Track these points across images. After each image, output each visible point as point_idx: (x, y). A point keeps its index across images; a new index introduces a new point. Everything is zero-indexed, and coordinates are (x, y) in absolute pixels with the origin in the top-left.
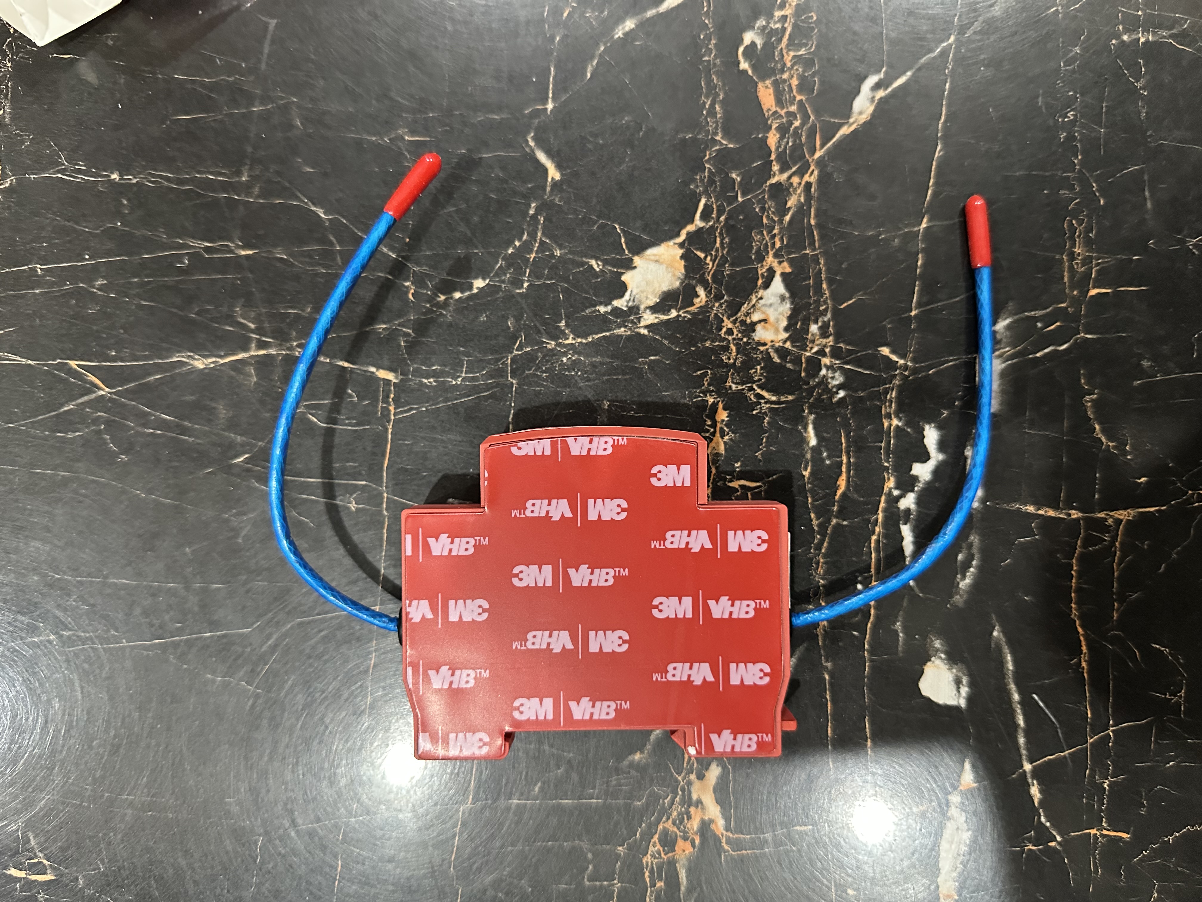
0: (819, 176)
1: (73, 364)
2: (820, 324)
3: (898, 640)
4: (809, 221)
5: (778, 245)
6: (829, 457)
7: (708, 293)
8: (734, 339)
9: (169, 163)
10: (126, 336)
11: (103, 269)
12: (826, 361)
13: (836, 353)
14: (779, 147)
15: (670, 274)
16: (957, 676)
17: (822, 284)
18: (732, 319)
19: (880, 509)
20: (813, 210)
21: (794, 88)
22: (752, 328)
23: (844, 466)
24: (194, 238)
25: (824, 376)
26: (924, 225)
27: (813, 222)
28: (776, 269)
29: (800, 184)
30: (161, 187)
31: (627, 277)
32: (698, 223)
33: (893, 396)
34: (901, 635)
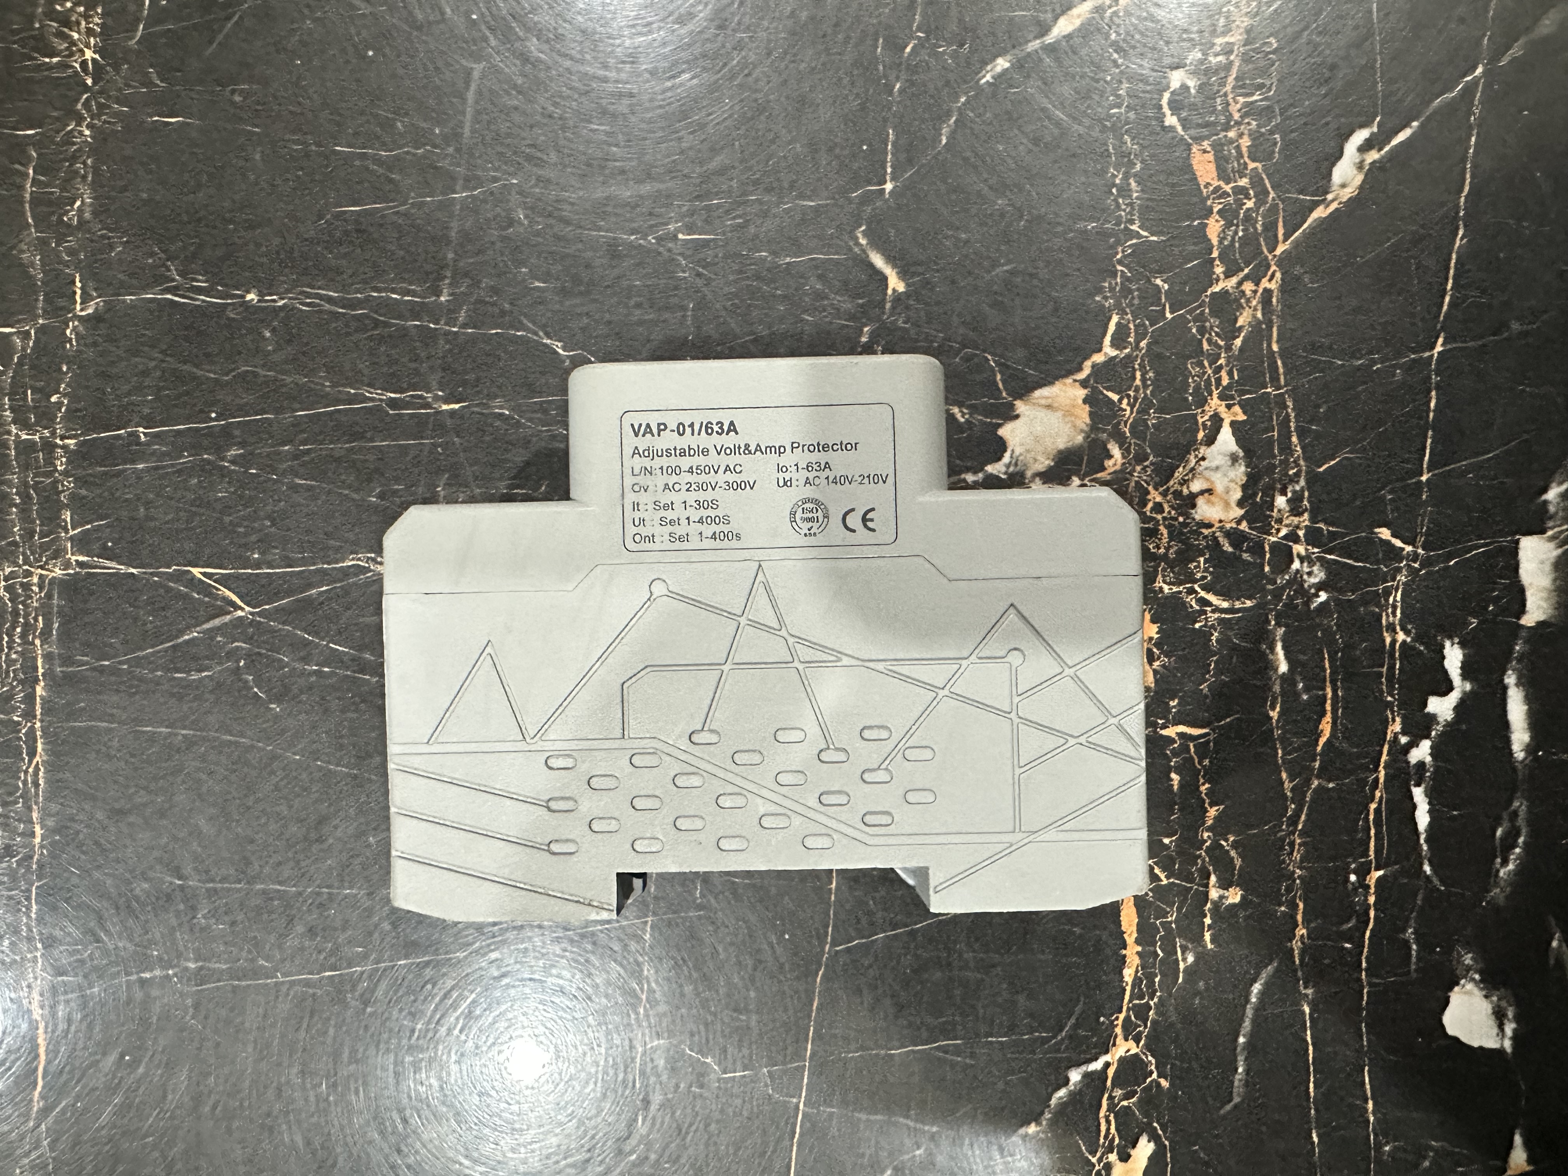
0: (1282, 279)
1: (196, 571)
2: (1289, 495)
3: (1410, 955)
4: (1269, 346)
5: (1225, 381)
6: (1307, 689)
7: (1126, 452)
8: (1164, 519)
9: (331, 276)
10: (273, 529)
11: (237, 433)
12: (1299, 549)
13: (1313, 538)
14: (1225, 238)
15: (1069, 425)
16: (1499, 1006)
17: (1290, 438)
18: (1161, 489)
19: (1382, 765)
20: (1275, 330)
21: (1244, 150)
22: (1191, 501)
23: (1329, 702)
24: (370, 385)
25: (1298, 571)
26: (1439, 348)
27: (1275, 347)
28: (1223, 415)
29: (1255, 292)
30: (321, 312)
31: (1006, 431)
32: (1109, 351)
33: (1399, 598)
34: (1414, 947)
